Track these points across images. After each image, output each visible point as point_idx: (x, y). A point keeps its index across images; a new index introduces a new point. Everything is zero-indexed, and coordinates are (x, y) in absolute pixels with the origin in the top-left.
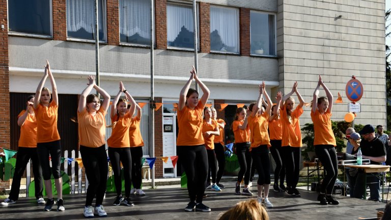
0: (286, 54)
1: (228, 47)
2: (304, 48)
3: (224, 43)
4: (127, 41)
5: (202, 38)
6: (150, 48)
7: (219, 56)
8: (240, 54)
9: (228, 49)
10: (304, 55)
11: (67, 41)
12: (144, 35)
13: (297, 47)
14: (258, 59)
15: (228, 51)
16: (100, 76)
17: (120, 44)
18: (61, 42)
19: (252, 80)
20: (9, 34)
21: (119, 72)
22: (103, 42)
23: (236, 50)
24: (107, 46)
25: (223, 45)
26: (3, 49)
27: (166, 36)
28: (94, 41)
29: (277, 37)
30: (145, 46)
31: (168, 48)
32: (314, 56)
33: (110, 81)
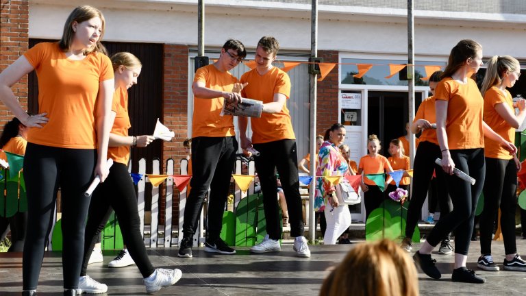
33: (231, 15)
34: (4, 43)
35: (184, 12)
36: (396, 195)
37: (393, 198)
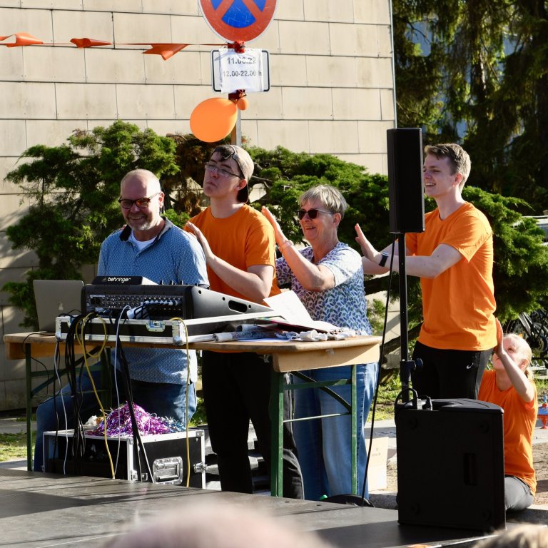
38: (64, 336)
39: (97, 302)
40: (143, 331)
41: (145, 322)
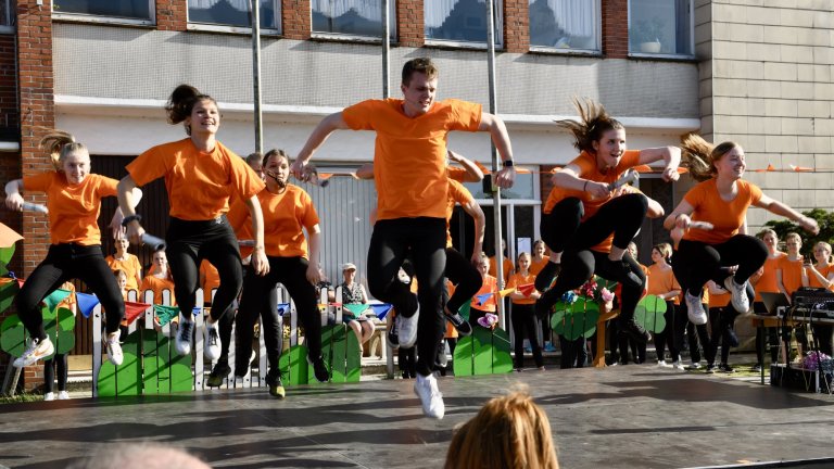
0: (718, 50)
1: (574, 37)
2: (762, 34)
3: (565, 27)
4: (331, 30)
5: (510, 18)
6: (381, 44)
7: (550, 59)
8: (604, 54)
9: (573, 41)
10: (764, 52)
11: (187, 31)
12: (369, 13)
13: (745, 33)
14: (649, 65)
15: (571, 46)
16: (265, 113)
17: (313, 36)
18: (174, 33)
19: (632, 116)
20: (54, 17)
21: (310, 104)
22: (273, 32)
23: (594, 44)
24: (281, 41)
25: (562, 32)
26: (41, 53)
27: (422, 13)
28: (248, 31)
29: (695, 8)
30: (372, 39)
31: (427, 43)
32: (789, 54)
33: (290, 123)
34: (26, 161)
35: (237, 120)
36: (486, 320)
37: (483, 324)
38: (782, 317)
39: (800, 300)
40: (825, 316)
41: (827, 311)
